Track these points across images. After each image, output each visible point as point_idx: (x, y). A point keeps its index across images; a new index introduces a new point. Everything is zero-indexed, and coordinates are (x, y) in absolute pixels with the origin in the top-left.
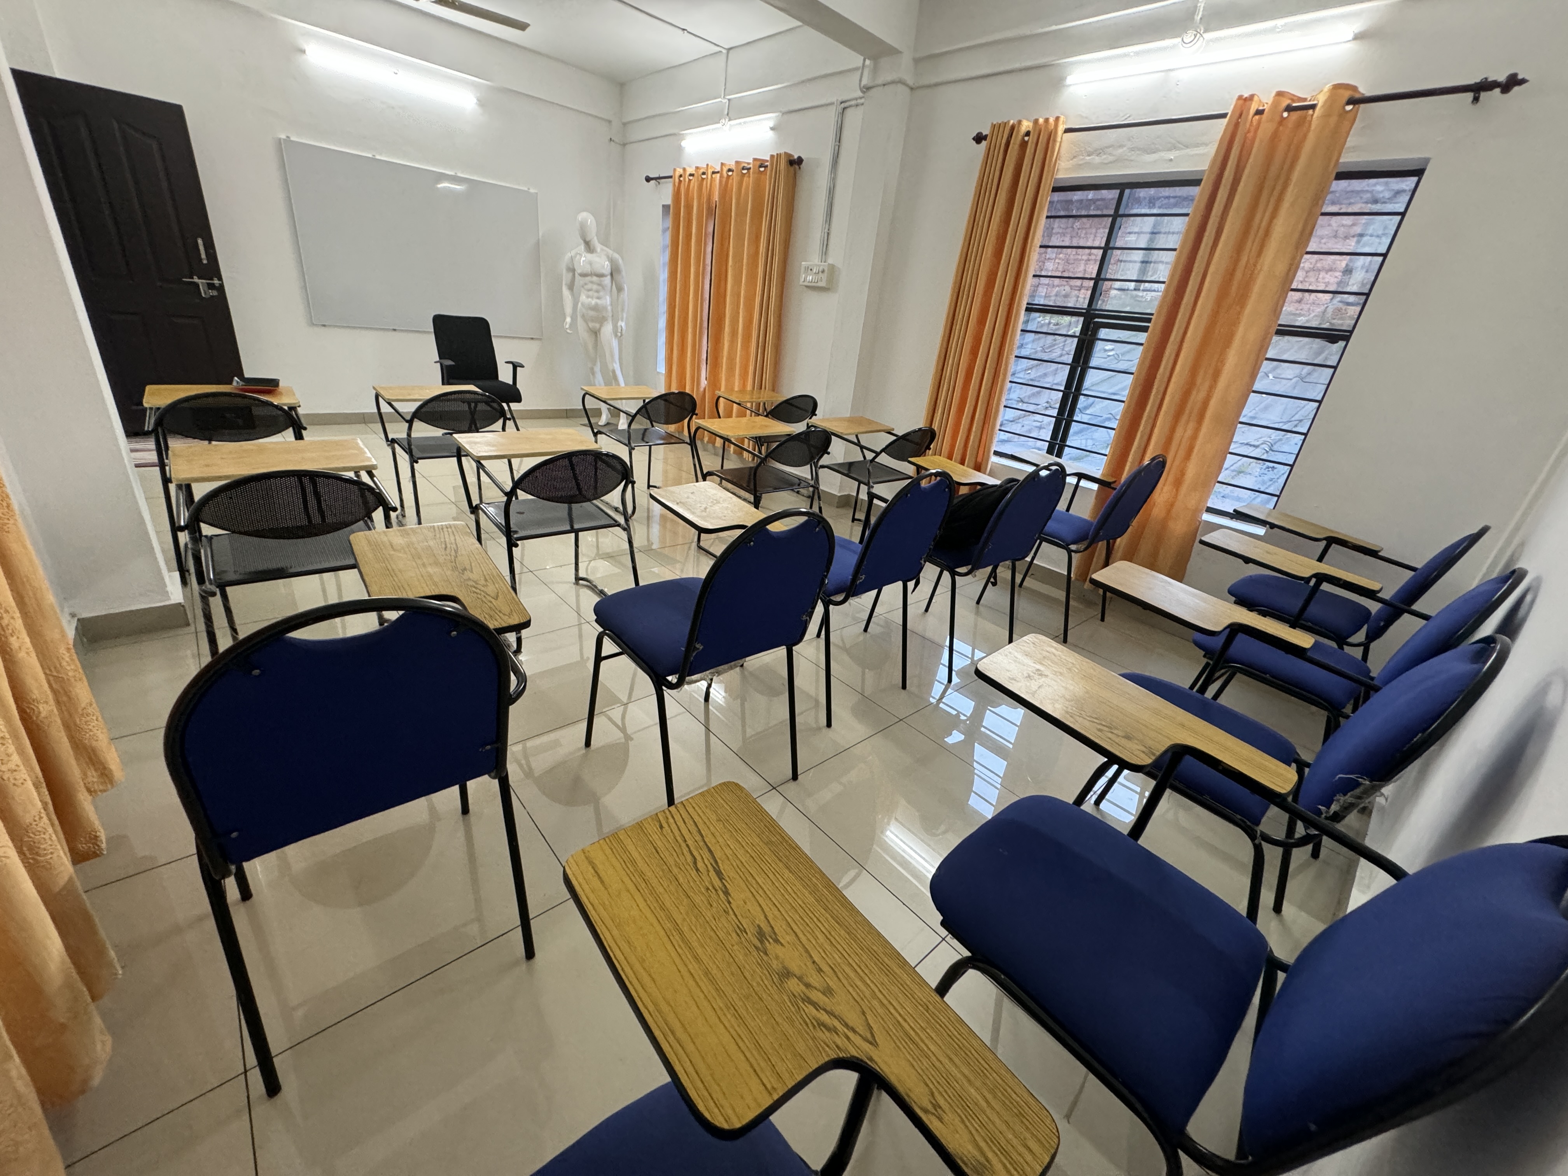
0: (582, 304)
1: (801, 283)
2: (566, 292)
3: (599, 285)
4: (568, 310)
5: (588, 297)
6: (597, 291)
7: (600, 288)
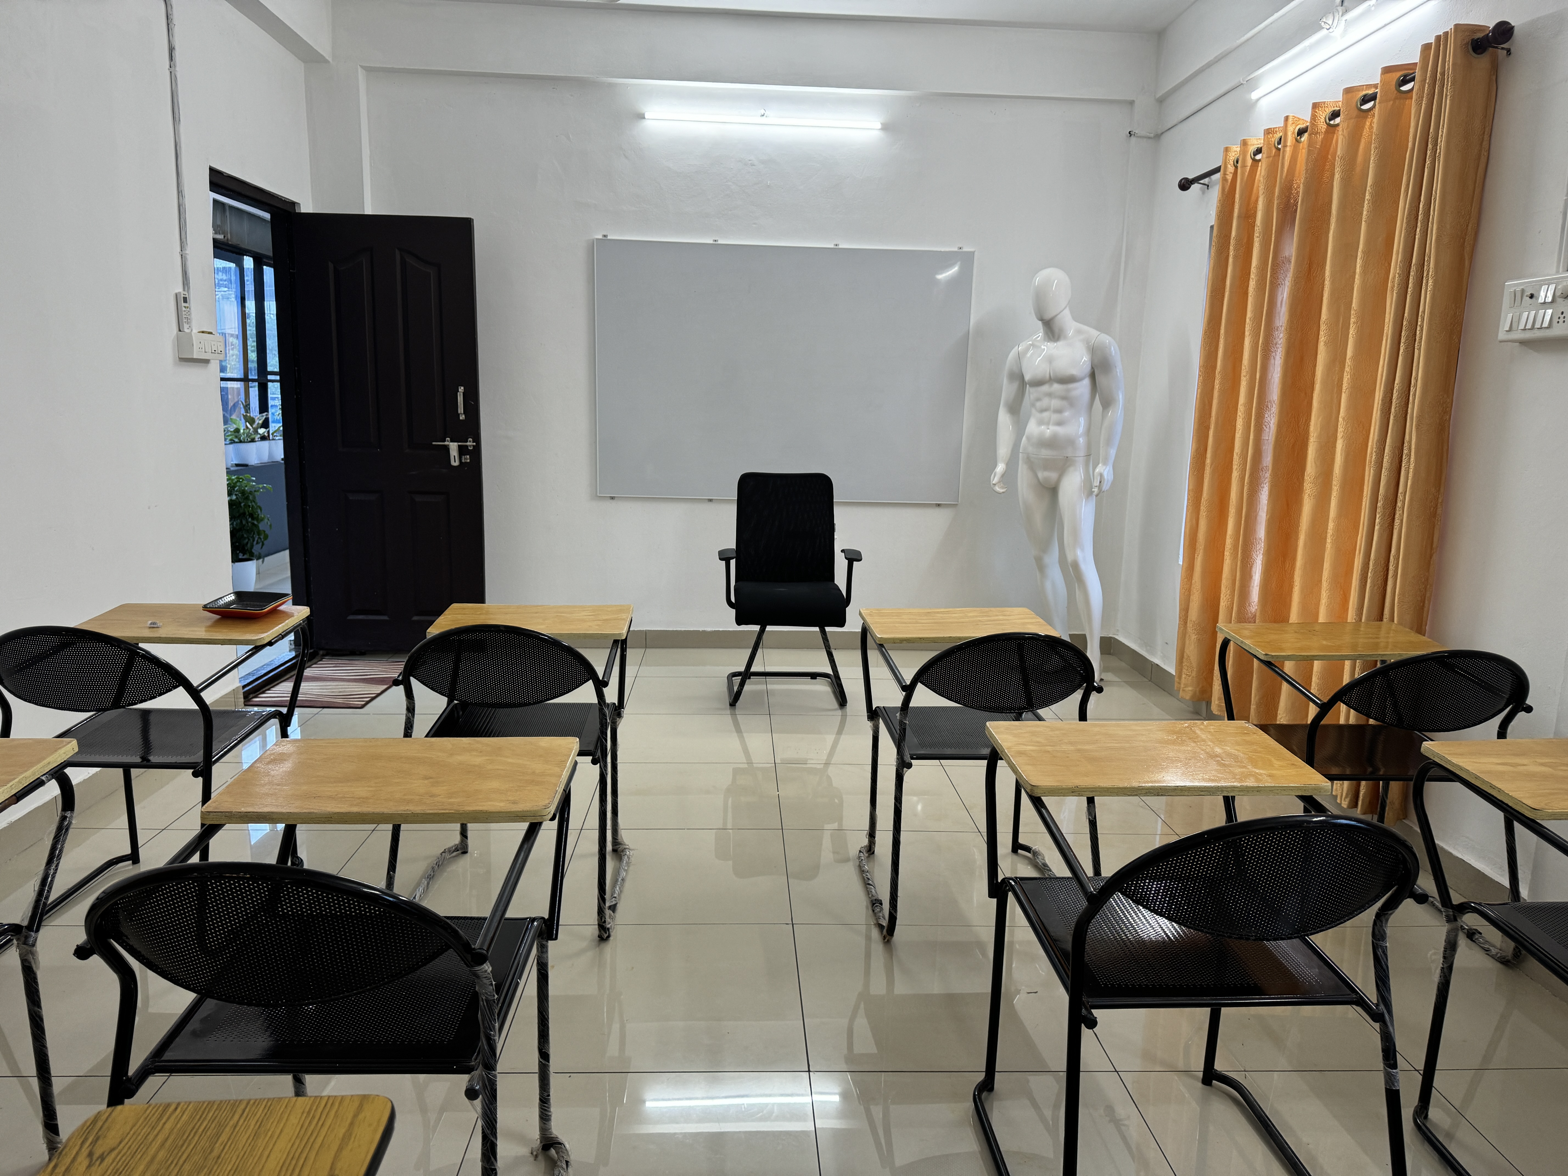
0: (1028, 439)
1: (1502, 336)
2: (1004, 418)
3: (1064, 398)
4: (1003, 450)
5: (1041, 423)
6: (1059, 411)
7: (1065, 403)
